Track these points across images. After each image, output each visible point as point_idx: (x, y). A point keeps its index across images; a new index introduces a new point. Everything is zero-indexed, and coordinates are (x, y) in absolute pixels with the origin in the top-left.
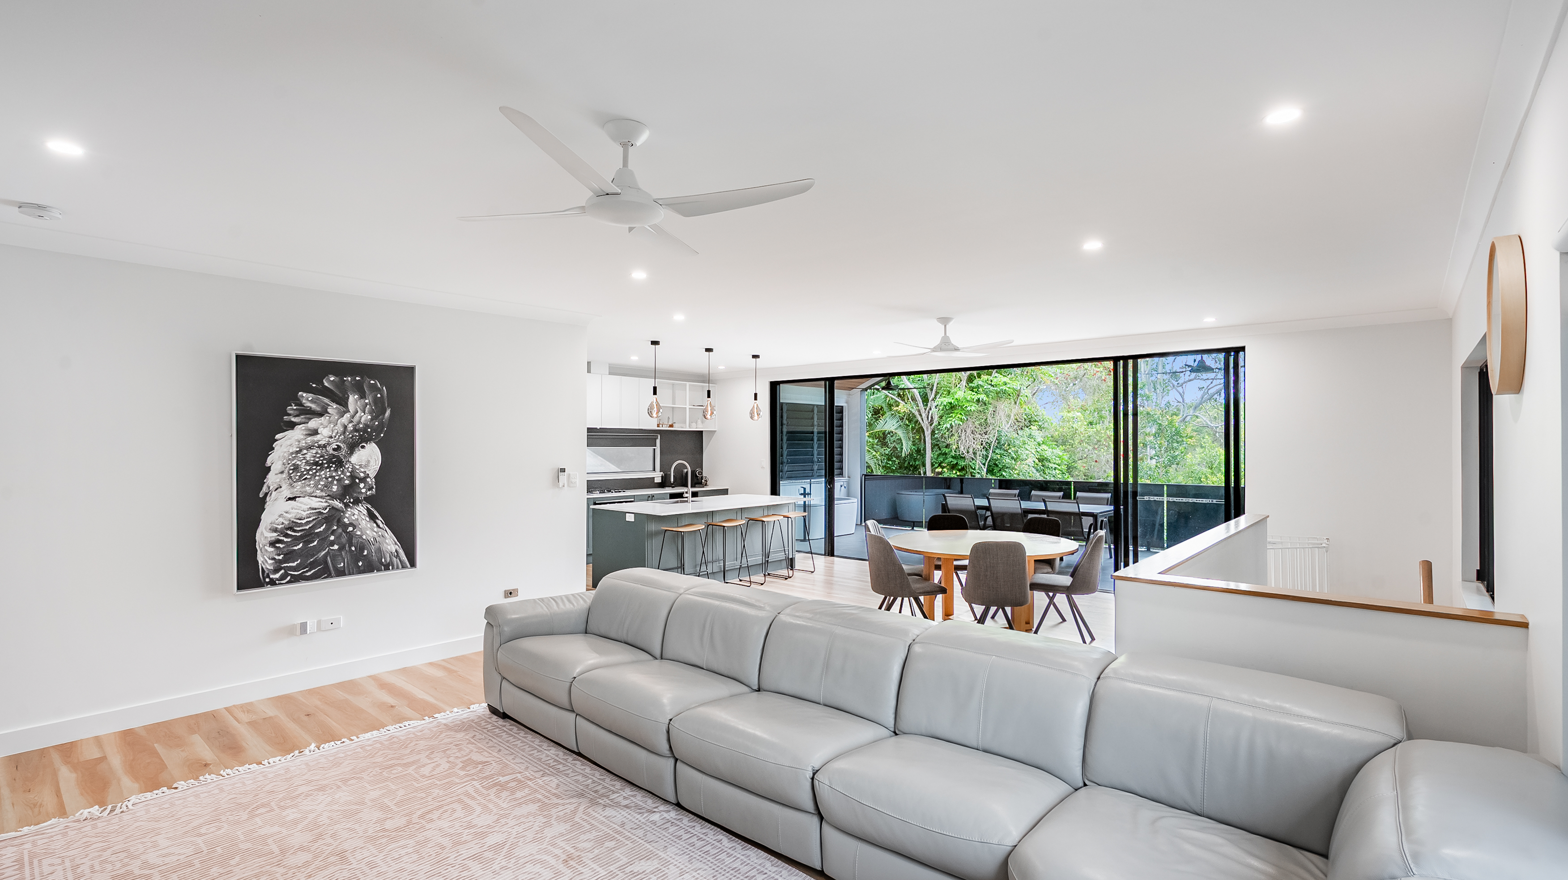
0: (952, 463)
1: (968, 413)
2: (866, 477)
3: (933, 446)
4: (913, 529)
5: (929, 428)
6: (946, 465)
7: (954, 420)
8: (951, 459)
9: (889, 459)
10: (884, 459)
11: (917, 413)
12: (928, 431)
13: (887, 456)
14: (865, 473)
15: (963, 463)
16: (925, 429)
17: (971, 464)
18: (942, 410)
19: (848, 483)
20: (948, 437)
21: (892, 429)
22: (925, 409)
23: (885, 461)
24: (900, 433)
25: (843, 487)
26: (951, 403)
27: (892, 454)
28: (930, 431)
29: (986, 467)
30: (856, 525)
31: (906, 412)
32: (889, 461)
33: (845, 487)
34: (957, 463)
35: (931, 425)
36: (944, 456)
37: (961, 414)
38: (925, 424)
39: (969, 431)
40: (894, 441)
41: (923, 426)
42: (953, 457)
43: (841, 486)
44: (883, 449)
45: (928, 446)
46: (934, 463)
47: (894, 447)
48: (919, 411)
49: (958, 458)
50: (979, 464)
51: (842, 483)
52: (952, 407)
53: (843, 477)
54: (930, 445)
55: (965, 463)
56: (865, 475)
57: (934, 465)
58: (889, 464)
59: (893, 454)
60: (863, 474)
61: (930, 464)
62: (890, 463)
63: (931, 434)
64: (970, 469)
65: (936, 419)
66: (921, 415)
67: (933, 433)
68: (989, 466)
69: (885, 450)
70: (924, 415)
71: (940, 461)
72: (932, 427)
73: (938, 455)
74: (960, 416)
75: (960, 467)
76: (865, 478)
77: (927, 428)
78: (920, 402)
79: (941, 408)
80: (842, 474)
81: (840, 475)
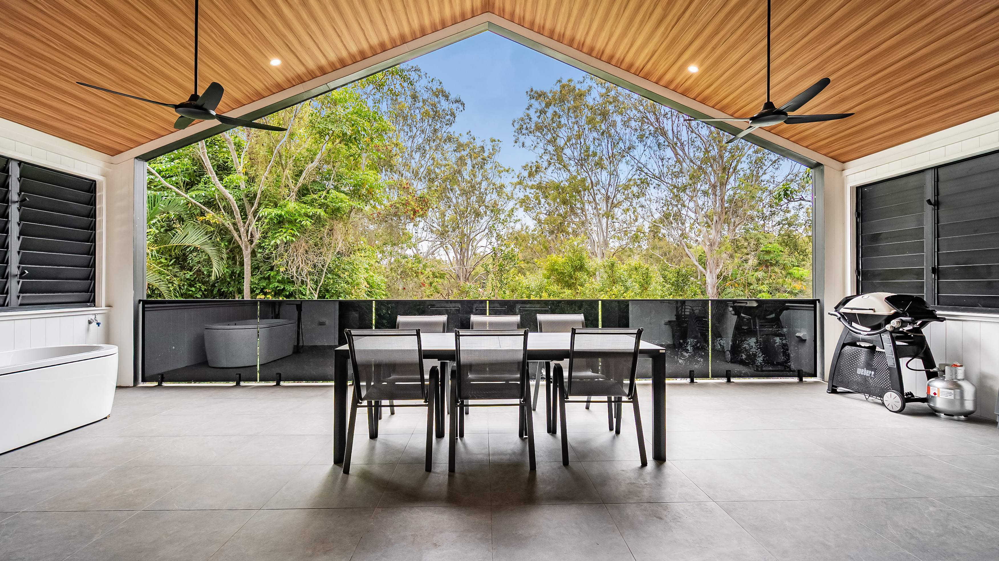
0: (279, 288)
1: (303, 230)
2: (146, 306)
3: (255, 269)
4: (238, 384)
5: (249, 246)
6: (270, 291)
7: (282, 237)
8: (277, 284)
9: (191, 285)
10: (183, 285)
11: (231, 228)
12: (247, 250)
13: (188, 282)
14: (145, 298)
15: (292, 289)
16: (243, 248)
17: (301, 289)
18: (267, 225)
19: (108, 319)
20: (276, 257)
21: (197, 244)
22: (245, 223)
23: (185, 287)
24: (210, 250)
25: (94, 324)
26: (281, 216)
27: (195, 279)
28: (249, 250)
29: (318, 292)
30: (118, 387)
31: (218, 223)
32: (191, 287)
33: (98, 324)
34: (284, 288)
35: (251, 244)
36: (267, 281)
37: (292, 229)
38: (243, 243)
39: (301, 251)
40: (199, 262)
41: (240, 244)
42: (279, 282)
43: (90, 322)
44: (182, 273)
45: (247, 268)
46: (255, 289)
47: (199, 271)
48: (234, 224)
49: (285, 283)
50: (310, 290)
51: (93, 317)
52: (280, 222)
53: (95, 306)
54: (249, 268)
55: (294, 288)
56: (145, 302)
57: (255, 291)
58: (192, 291)
59: (197, 279)
60: (140, 301)
61: (249, 290)
62: (193, 289)
63: (252, 256)
64: (300, 295)
65: (258, 235)
66: (237, 230)
67: (253, 253)
68: (320, 291)
69: (185, 274)
70: (242, 230)
71: (263, 286)
72: (252, 246)
73: (260, 280)
74: (293, 232)
75: (288, 293)
76: (144, 308)
77: (246, 247)
78: (237, 212)
79: (266, 221)
80: (94, 301)
81: (89, 302)
